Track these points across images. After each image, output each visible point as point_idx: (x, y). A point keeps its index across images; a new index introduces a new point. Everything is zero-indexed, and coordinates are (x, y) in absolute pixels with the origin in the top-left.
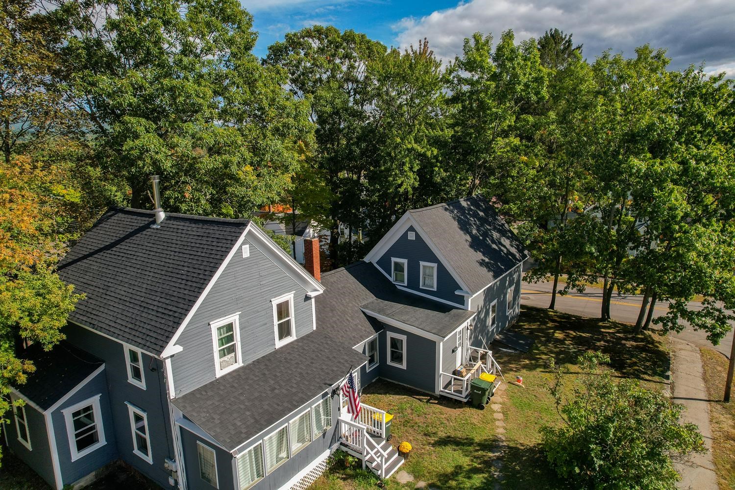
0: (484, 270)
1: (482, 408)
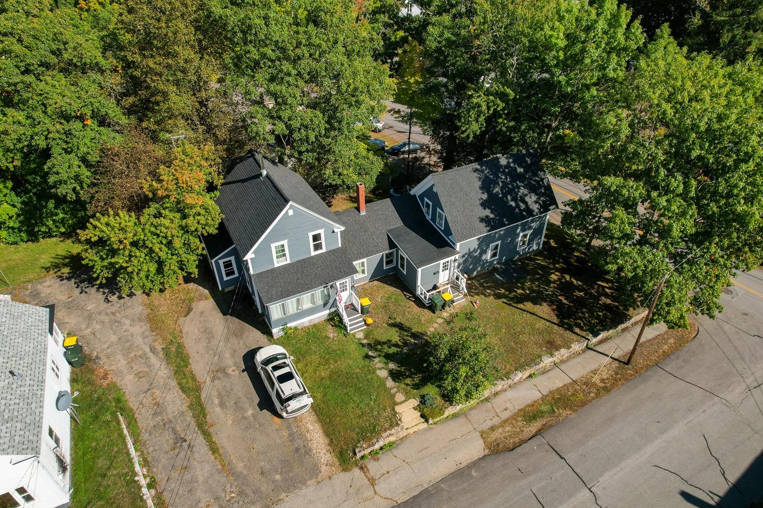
0: (483, 226)
1: (434, 313)
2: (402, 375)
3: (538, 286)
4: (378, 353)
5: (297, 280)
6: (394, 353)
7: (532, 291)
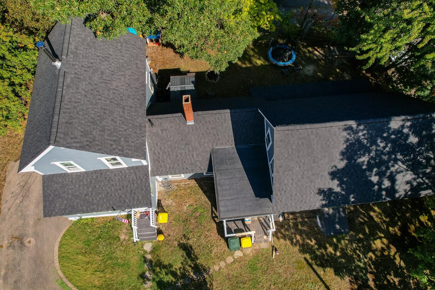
3: (354, 251)
4: (155, 277)
5: (86, 195)
6: (168, 281)
7: (344, 255)
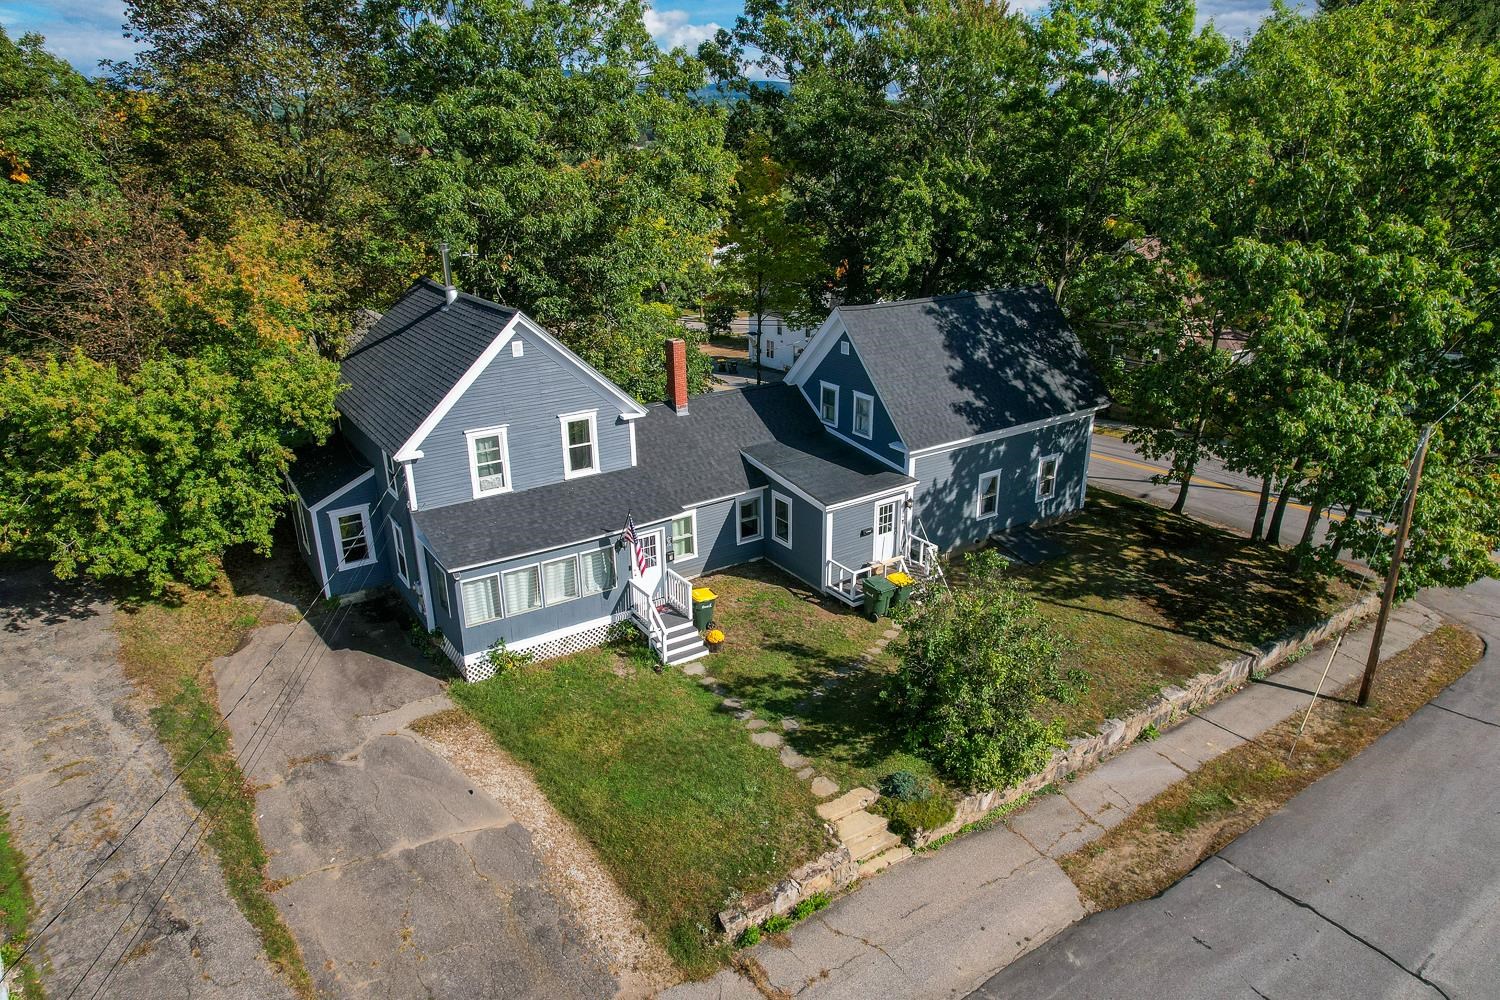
0: (962, 420)
1: (873, 620)
2: (823, 741)
3: (1102, 569)
4: (750, 701)
5: (531, 524)
6: (790, 698)
7: (1090, 578)
